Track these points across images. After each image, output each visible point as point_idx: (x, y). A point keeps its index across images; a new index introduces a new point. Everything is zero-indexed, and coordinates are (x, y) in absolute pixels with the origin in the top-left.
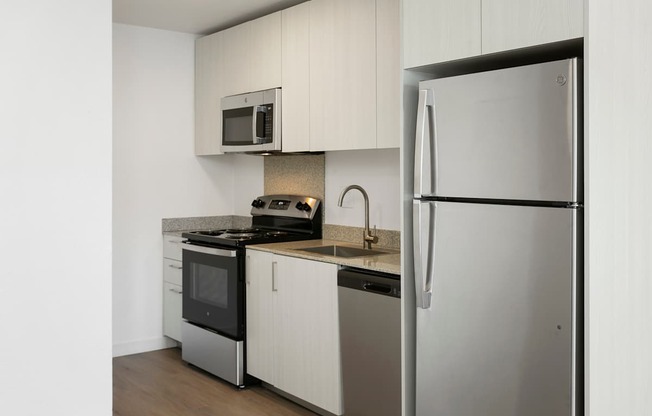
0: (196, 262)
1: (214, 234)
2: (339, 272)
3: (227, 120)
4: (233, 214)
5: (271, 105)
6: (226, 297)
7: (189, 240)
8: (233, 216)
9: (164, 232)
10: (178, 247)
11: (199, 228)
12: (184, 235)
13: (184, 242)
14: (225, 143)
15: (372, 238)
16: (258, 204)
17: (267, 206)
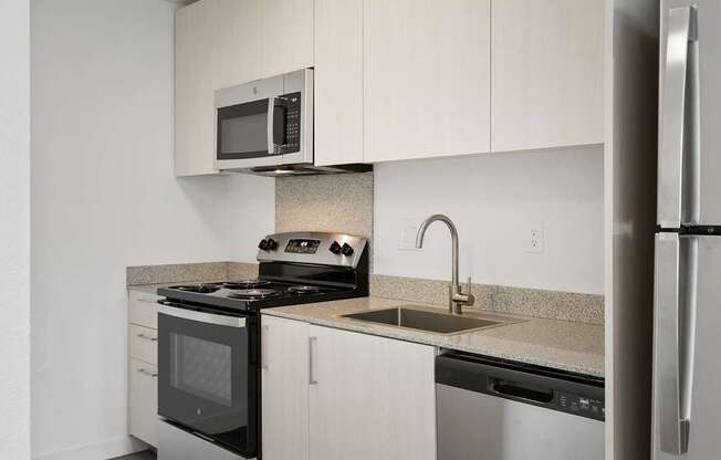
0: (178, 333)
1: (206, 290)
2: (437, 359)
3: (224, 122)
4: (229, 260)
5: (298, 95)
6: (229, 388)
7: (168, 299)
8: (227, 263)
9: (130, 286)
10: (151, 309)
11: (181, 280)
12: (160, 292)
13: (161, 302)
14: (221, 156)
15: (465, 298)
16: (268, 245)
17: (282, 248)
